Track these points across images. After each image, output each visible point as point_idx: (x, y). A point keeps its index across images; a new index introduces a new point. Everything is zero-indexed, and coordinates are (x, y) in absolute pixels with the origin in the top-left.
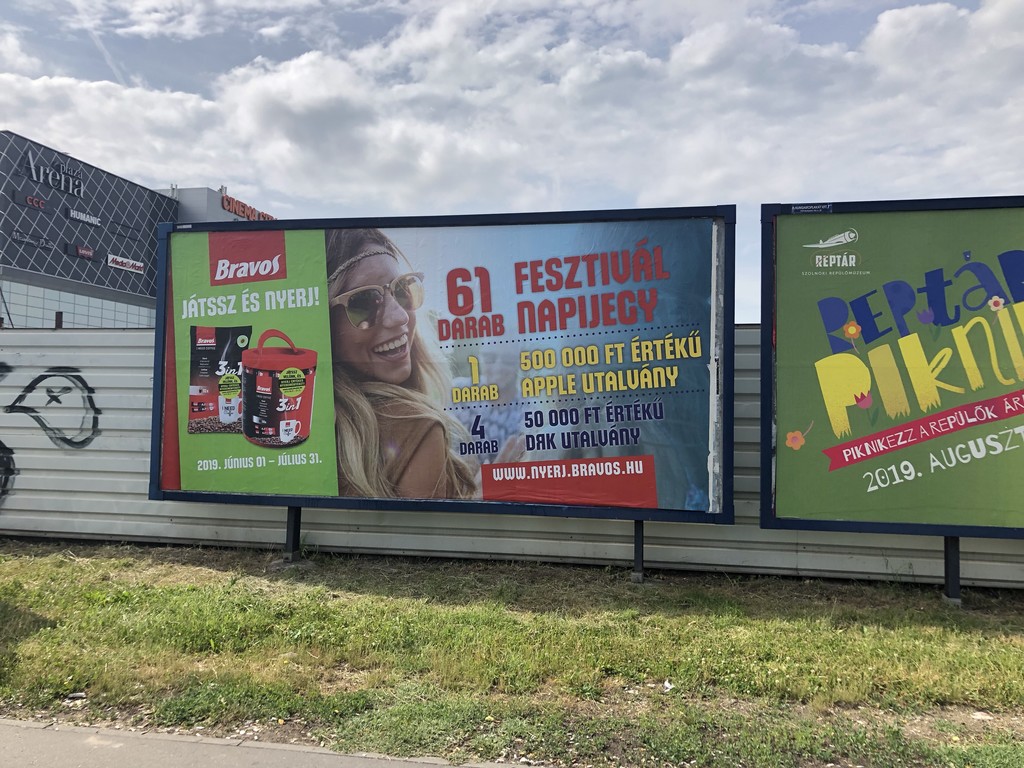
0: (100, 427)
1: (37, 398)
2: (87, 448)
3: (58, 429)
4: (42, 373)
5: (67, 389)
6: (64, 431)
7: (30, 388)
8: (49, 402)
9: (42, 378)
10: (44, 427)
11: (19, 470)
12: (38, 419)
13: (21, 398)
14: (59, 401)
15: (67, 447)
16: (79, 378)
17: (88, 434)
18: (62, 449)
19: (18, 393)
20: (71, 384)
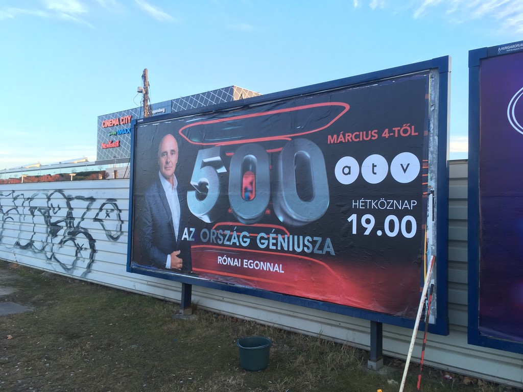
0: (122, 230)
1: (102, 215)
2: (118, 241)
3: (109, 231)
4: (104, 201)
5: (112, 210)
6: (112, 232)
7: (101, 209)
8: (106, 217)
9: (104, 204)
10: (104, 229)
11: (97, 250)
12: (102, 225)
13: (97, 214)
14: (109, 217)
15: (112, 240)
16: (115, 205)
17: (119, 233)
18: (110, 241)
19: (97, 211)
20: (113, 208)
